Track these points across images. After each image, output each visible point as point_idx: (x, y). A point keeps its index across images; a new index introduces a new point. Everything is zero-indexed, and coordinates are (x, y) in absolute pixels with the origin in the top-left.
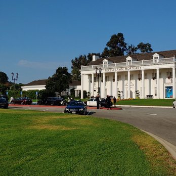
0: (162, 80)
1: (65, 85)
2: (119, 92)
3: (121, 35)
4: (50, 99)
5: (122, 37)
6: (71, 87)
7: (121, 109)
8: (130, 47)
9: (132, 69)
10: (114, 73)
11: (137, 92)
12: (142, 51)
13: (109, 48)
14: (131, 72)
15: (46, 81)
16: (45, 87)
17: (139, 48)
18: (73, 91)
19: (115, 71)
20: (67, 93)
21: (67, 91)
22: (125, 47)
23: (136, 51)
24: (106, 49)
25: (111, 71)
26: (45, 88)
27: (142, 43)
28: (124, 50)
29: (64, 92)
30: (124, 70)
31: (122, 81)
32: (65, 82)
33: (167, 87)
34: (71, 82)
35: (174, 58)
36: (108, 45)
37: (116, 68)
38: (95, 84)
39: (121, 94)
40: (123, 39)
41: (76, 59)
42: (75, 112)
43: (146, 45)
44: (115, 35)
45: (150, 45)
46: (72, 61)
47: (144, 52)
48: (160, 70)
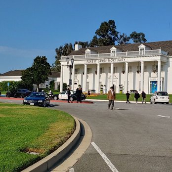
0: (147, 74)
1: (43, 77)
2: (102, 85)
3: (112, 22)
4: (20, 90)
5: (114, 25)
6: (50, 79)
7: (92, 103)
8: (121, 36)
9: (116, 61)
10: (97, 65)
11: (121, 87)
12: (134, 41)
13: (98, 37)
14: (114, 64)
15: (22, 71)
16: (21, 78)
17: (132, 37)
18: (52, 83)
19: (98, 62)
20: (47, 85)
21: (46, 84)
22: (117, 36)
23: (128, 41)
24: (95, 37)
25: (94, 62)
26: (21, 80)
27: (135, 32)
28: (115, 39)
29: (43, 85)
30: (107, 61)
31: (105, 74)
32: (43, 73)
33: (152, 82)
34: (51, 73)
35: (160, 50)
36: (97, 32)
37: (98, 60)
38: (76, 76)
39: (104, 88)
40: (114, 26)
41: (61, 48)
42: (33, 104)
43: (139, 35)
44: (106, 22)
45: (144, 35)
46: (57, 50)
47: (137, 42)
48: (145, 62)
